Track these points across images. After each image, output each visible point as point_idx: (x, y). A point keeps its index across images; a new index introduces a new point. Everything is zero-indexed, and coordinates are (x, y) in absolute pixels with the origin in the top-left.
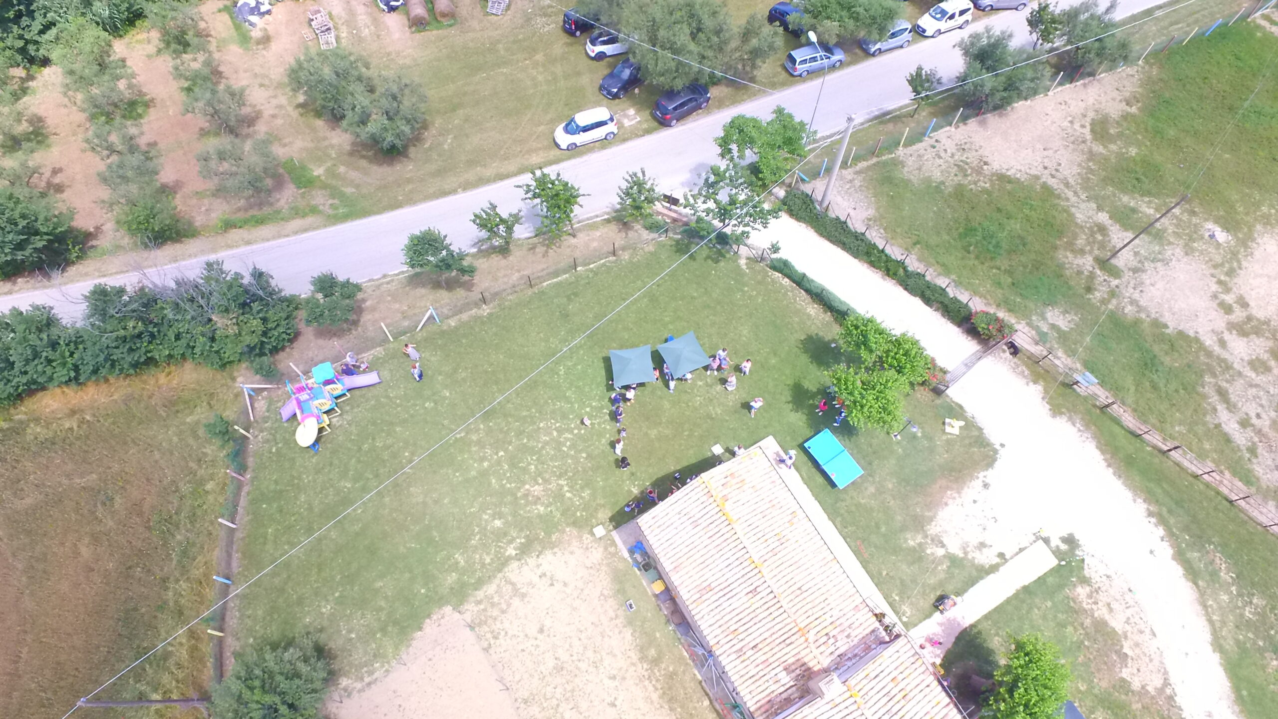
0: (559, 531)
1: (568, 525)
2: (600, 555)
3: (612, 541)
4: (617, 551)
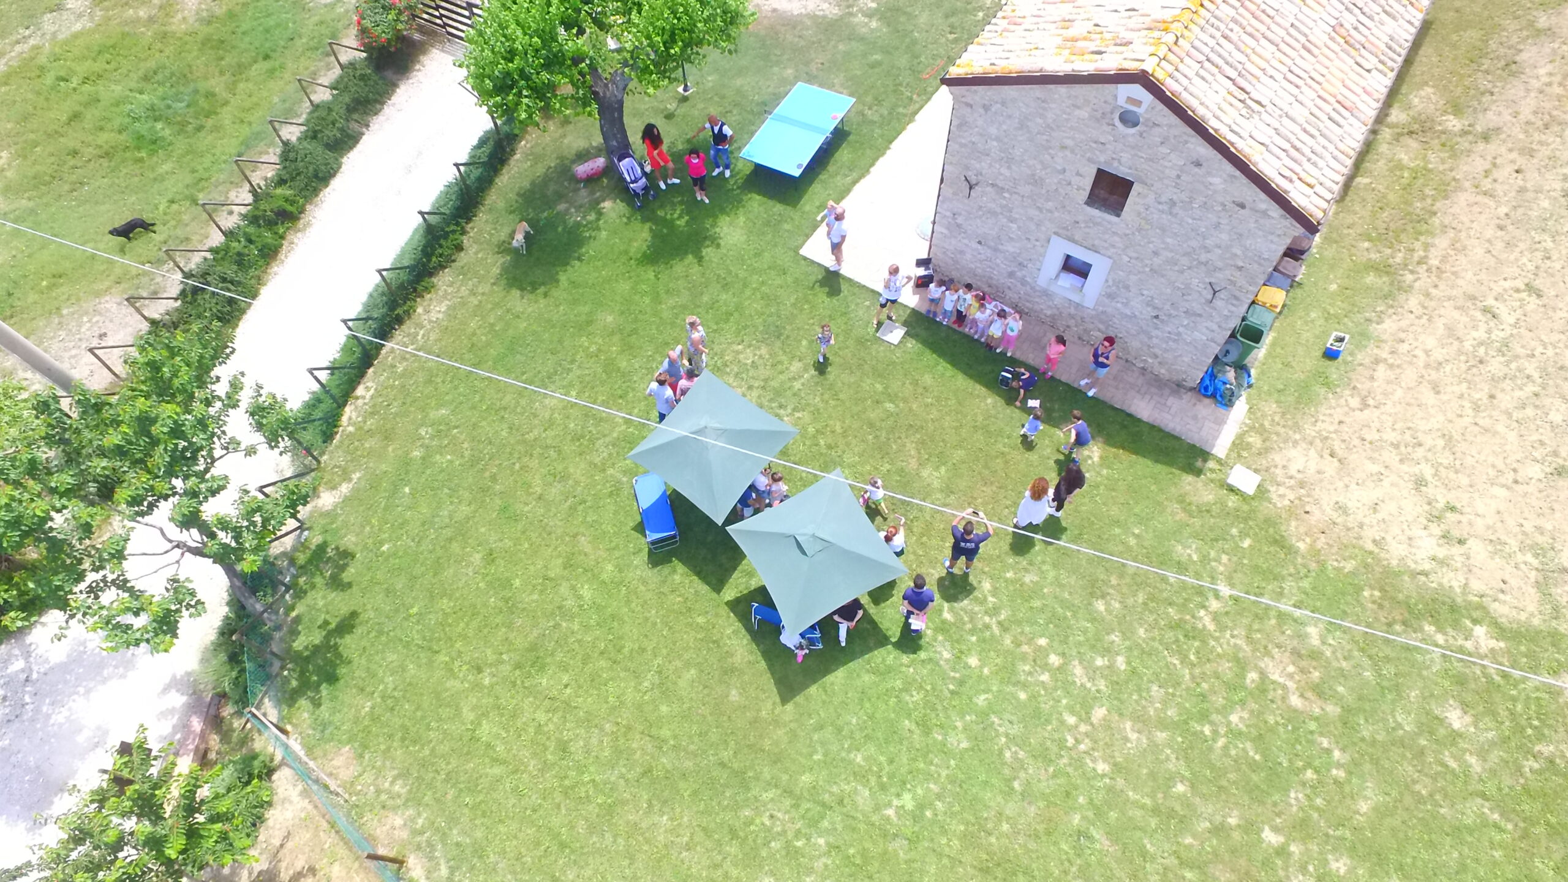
0: (1322, 564)
1: (1291, 551)
2: (1293, 453)
3: (1239, 445)
4: (1252, 428)
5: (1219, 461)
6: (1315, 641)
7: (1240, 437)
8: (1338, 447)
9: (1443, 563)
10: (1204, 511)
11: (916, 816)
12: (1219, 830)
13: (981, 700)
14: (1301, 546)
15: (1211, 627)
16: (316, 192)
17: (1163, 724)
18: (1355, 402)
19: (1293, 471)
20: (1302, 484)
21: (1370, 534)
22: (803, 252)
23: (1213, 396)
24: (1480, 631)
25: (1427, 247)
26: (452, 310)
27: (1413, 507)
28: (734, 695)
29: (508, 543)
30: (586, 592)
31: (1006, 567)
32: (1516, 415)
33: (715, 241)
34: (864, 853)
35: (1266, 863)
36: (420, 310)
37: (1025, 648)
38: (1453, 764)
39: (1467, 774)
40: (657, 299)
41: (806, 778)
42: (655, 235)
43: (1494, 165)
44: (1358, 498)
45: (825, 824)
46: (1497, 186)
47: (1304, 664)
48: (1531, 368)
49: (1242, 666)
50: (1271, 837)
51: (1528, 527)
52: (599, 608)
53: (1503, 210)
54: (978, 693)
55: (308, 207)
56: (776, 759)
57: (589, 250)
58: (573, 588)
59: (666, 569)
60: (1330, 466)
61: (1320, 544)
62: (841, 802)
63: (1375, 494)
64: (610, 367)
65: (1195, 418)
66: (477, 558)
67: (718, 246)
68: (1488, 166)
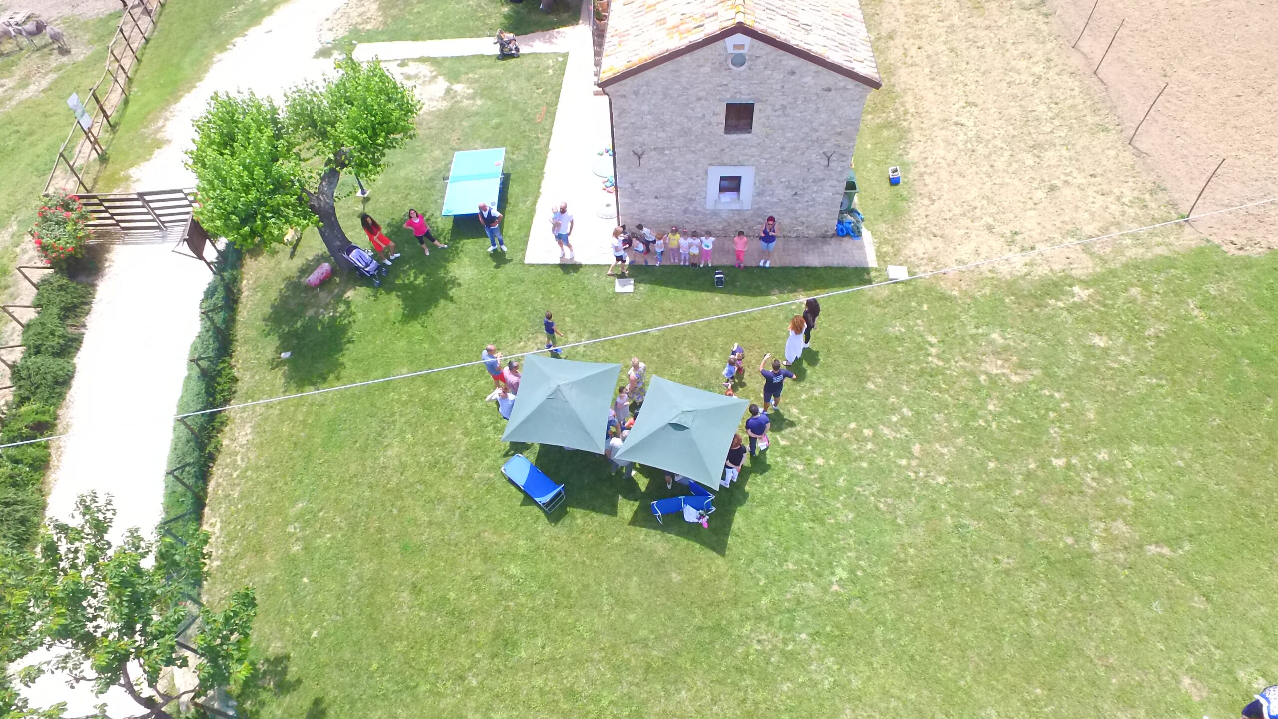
0: (973, 297)
1: (951, 298)
2: (914, 245)
3: (880, 256)
4: (880, 243)
5: (876, 270)
6: (1001, 341)
7: (878, 250)
8: (934, 229)
9: (1032, 264)
10: (889, 301)
11: (853, 580)
12: (1029, 476)
13: (841, 482)
14: (955, 293)
15: (941, 364)
16: (62, 396)
17: (956, 434)
18: (926, 201)
19: (921, 255)
20: (931, 260)
21: (985, 268)
22: (527, 261)
23: (848, 234)
24: (1076, 289)
25: (902, 104)
26: (258, 429)
27: (997, 243)
28: (676, 577)
29: (425, 571)
30: (513, 569)
31: (798, 394)
32: (1011, 170)
33: (454, 282)
34: (837, 626)
35: (1067, 479)
36: (225, 442)
37: (845, 435)
38: (1116, 366)
39: (1125, 366)
40: (433, 340)
41: (765, 601)
42: (404, 299)
43: (905, 49)
44: (965, 251)
45: (798, 623)
46: (914, 59)
47: (1004, 356)
48: (999, 143)
49: (973, 375)
50: (1058, 463)
51: (1058, 224)
52: (533, 577)
53: (927, 70)
54: (836, 479)
55: (60, 412)
56: (735, 601)
57: (355, 332)
58: (502, 573)
59: (567, 520)
60: (938, 242)
61: (964, 288)
62: (799, 603)
63: (972, 245)
64: (427, 405)
65: (845, 252)
66: (406, 595)
67: (459, 285)
68: (903, 52)
